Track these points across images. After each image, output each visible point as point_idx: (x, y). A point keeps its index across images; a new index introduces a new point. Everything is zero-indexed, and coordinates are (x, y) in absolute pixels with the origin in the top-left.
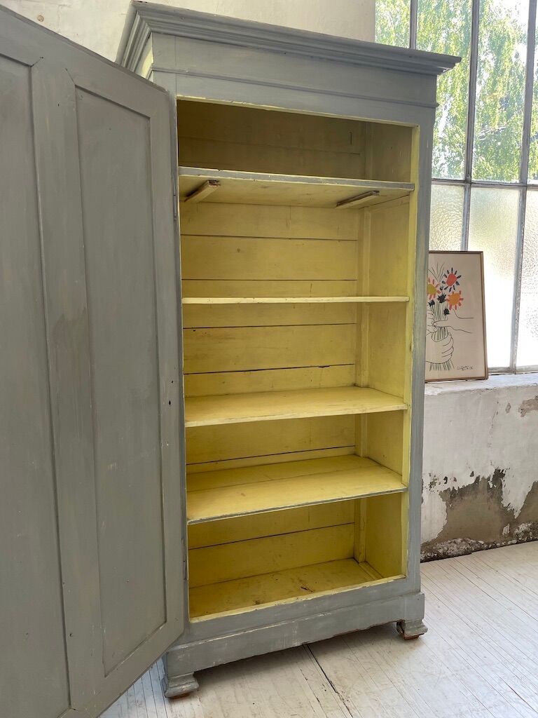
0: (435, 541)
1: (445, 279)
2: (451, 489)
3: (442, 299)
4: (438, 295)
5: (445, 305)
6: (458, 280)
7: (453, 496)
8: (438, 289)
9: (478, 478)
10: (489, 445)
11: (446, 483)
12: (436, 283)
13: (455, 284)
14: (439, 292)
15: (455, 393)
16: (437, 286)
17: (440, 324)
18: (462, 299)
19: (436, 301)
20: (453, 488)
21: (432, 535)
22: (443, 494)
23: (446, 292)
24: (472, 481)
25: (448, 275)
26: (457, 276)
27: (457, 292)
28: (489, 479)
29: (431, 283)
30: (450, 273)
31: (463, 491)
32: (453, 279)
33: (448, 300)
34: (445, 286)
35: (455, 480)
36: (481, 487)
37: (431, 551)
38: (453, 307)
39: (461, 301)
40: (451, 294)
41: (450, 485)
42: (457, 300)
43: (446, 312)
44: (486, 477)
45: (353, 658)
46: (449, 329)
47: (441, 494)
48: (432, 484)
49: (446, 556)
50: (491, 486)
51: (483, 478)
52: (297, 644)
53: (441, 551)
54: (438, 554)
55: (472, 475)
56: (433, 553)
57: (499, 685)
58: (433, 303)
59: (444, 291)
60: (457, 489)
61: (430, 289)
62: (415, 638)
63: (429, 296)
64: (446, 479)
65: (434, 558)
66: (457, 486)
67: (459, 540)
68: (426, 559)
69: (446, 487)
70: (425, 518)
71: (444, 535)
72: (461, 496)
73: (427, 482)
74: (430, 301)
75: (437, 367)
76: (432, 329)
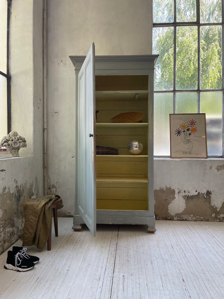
0: (181, 214)
1: (189, 123)
3: (188, 130)
4: (186, 129)
5: (190, 132)
6: (195, 123)
7: (188, 198)
8: (187, 126)
9: (199, 193)
10: (203, 181)
12: (186, 124)
13: (193, 125)
17: (187, 138)
18: (197, 130)
19: (186, 130)
20: (188, 195)
21: (180, 211)
22: (184, 197)
23: (190, 128)
24: (196, 193)
25: (191, 122)
26: (194, 122)
27: (194, 127)
28: (204, 194)
30: (192, 121)
31: (193, 197)
32: (192, 123)
33: (190, 130)
34: (190, 125)
35: (189, 192)
36: (200, 196)
38: (193, 133)
39: (196, 131)
40: (192, 128)
41: (187, 194)
42: (195, 130)
43: (190, 134)
44: (203, 193)
46: (191, 140)
48: (179, 192)
49: (186, 220)
50: (205, 197)
51: (201, 193)
53: (184, 218)
55: (196, 191)
56: (181, 218)
57: (169, 245)
58: (184, 131)
59: (189, 127)
60: (190, 196)
61: (183, 126)
62: (152, 232)
63: (183, 129)
64: (185, 191)
65: (181, 220)
66: (190, 195)
67: (192, 216)
68: (178, 220)
69: (185, 194)
70: (177, 204)
71: (185, 212)
72: (192, 199)
73: (177, 191)
74: (183, 131)
75: (186, 153)
76: (184, 140)
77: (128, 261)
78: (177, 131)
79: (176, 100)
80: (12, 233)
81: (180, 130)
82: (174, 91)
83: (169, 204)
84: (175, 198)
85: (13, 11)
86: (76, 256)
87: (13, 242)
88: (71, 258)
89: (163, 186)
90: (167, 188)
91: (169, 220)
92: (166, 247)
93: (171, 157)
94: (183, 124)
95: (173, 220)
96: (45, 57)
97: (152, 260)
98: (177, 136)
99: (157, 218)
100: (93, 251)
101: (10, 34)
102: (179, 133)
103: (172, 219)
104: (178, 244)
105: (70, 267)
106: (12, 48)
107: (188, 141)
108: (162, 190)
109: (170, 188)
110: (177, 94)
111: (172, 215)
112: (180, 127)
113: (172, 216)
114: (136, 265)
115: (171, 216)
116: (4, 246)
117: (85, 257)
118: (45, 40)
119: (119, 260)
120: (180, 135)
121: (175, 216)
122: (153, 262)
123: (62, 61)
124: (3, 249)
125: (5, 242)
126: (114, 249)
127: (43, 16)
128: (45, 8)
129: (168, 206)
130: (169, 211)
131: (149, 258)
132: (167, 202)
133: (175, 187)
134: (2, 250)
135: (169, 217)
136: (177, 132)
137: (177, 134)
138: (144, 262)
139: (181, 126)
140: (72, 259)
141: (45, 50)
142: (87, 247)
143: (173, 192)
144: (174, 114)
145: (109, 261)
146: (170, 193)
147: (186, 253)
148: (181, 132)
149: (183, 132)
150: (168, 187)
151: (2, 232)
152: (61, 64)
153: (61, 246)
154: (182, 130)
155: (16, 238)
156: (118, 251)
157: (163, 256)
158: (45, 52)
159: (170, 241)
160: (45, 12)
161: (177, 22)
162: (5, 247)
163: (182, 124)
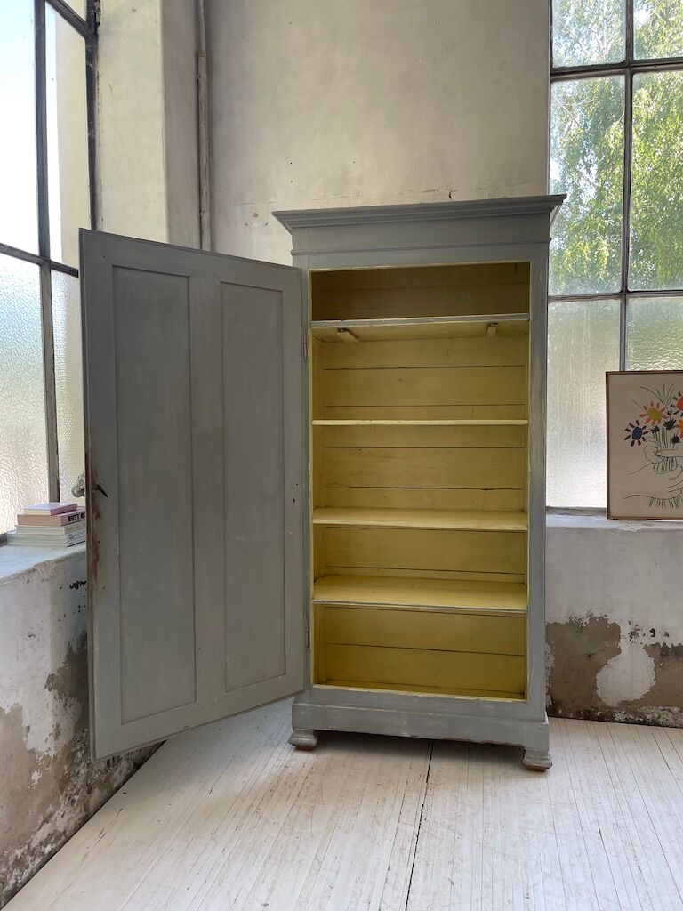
0: (637, 702)
1: (675, 403)
2: (662, 645)
3: (670, 425)
4: (663, 421)
5: (674, 432)
7: (664, 654)
8: (665, 413)
11: (653, 636)
12: (662, 407)
14: (665, 417)
15: (662, 531)
16: (662, 411)
17: (665, 454)
19: (661, 427)
20: (665, 644)
21: (635, 695)
22: (651, 649)
23: (677, 418)
25: (679, 398)
29: (655, 406)
31: (679, 651)
33: (677, 426)
34: (675, 410)
35: (667, 635)
37: (635, 713)
41: (659, 639)
43: (676, 440)
45: (466, 767)
46: (680, 461)
47: (646, 648)
48: (633, 634)
49: (655, 723)
52: (406, 734)
53: (649, 717)
54: (645, 719)
56: (638, 716)
57: (590, 824)
58: (657, 429)
59: (673, 417)
60: (670, 646)
61: (653, 413)
62: (540, 770)
63: (651, 422)
64: (653, 631)
65: (639, 723)
66: (671, 642)
67: (676, 710)
68: (627, 722)
69: (654, 641)
70: (624, 672)
71: (653, 697)
72: (676, 654)
73: (625, 630)
74: (653, 428)
75: (661, 502)
76: (654, 459)
77: (452, 883)
78: (632, 429)
79: (629, 324)
80: (111, 761)
81: (641, 427)
82: (624, 294)
83: (598, 668)
84: (619, 651)
85: (102, 69)
86: (295, 849)
87: (115, 785)
88: (279, 858)
89: (581, 613)
90: (592, 619)
91: (600, 719)
92: (580, 833)
93: (608, 513)
94: (652, 404)
95: (612, 720)
96: (205, 207)
97: (531, 884)
98: (633, 444)
99: (560, 711)
100: (346, 833)
101: (97, 143)
102: (637, 434)
103: (606, 717)
104: (621, 822)
105: (271, 890)
106: (104, 189)
107: (670, 462)
108: (575, 625)
109: (603, 620)
110: (634, 303)
111: (610, 705)
112: (642, 416)
113: (609, 708)
114: (476, 900)
115: (605, 707)
116: (88, 801)
117: (321, 856)
118: (204, 152)
119: (425, 878)
120: (640, 444)
121: (617, 709)
122: (531, 892)
123: (256, 215)
124: (86, 809)
125: (89, 792)
126: (410, 830)
127: (198, 73)
128: (203, 48)
129: (596, 674)
130: (598, 692)
131: (520, 876)
132: (594, 663)
133: (620, 616)
134: (83, 814)
135: (597, 710)
136: (631, 433)
137: (631, 439)
138: (504, 890)
139: (645, 412)
140: (281, 861)
141: (205, 182)
142: (331, 819)
143: (615, 631)
144: (623, 372)
145: (392, 879)
146: (604, 635)
147: (642, 860)
148: (644, 431)
149: (650, 434)
150: (597, 614)
151: (81, 762)
152: (255, 225)
153: (252, 806)
154: (649, 426)
155: (125, 771)
156: (423, 842)
157: (567, 870)
158: (205, 189)
159: (594, 808)
160: (203, 60)
161: (635, 58)
162: (92, 804)
163: (649, 407)
